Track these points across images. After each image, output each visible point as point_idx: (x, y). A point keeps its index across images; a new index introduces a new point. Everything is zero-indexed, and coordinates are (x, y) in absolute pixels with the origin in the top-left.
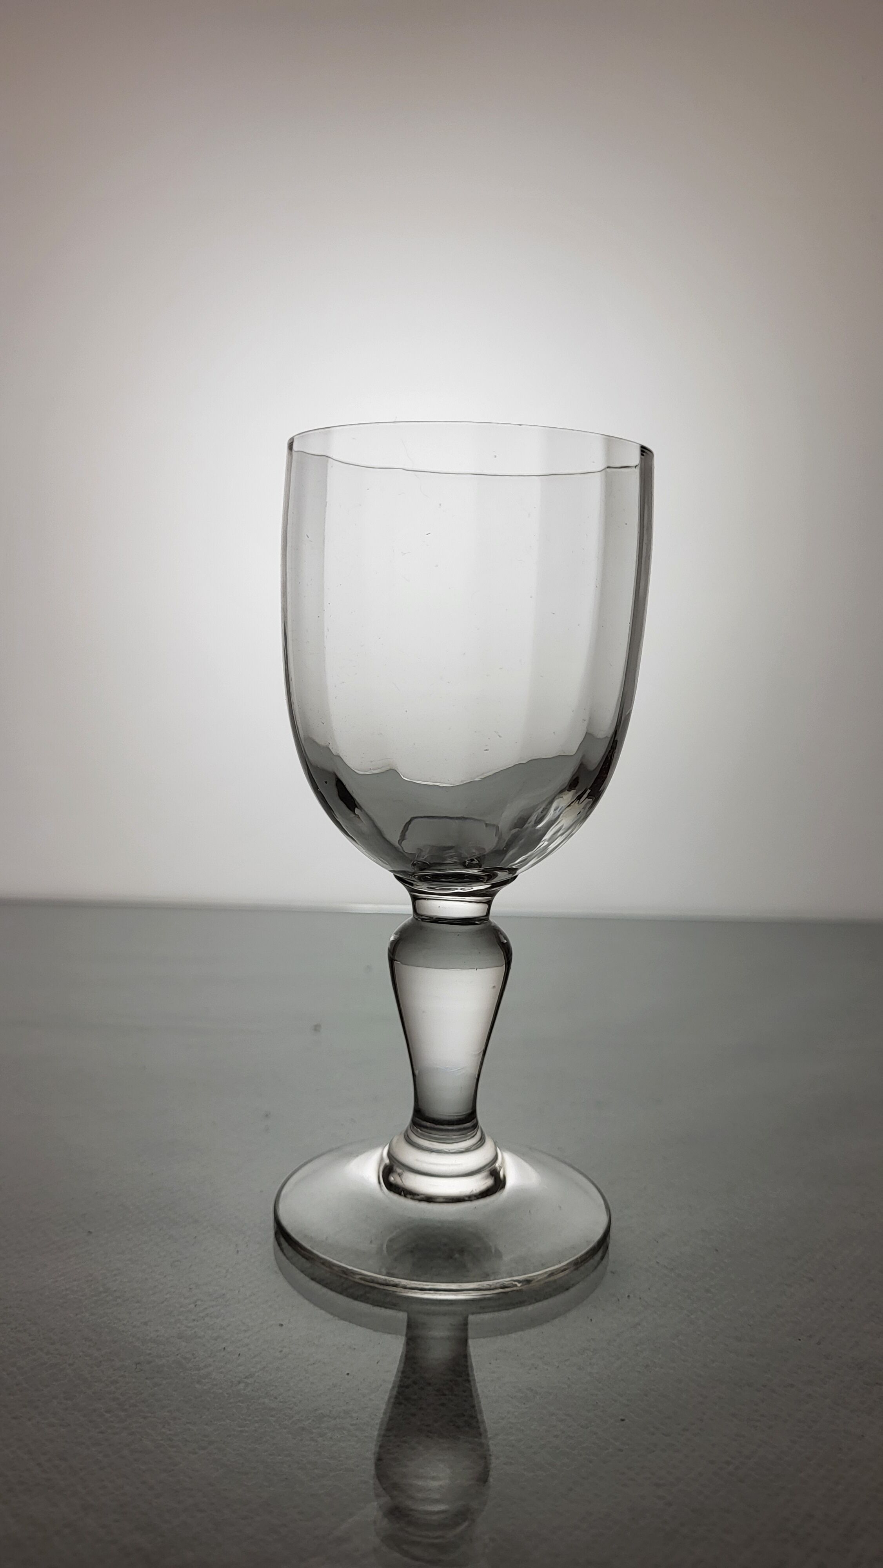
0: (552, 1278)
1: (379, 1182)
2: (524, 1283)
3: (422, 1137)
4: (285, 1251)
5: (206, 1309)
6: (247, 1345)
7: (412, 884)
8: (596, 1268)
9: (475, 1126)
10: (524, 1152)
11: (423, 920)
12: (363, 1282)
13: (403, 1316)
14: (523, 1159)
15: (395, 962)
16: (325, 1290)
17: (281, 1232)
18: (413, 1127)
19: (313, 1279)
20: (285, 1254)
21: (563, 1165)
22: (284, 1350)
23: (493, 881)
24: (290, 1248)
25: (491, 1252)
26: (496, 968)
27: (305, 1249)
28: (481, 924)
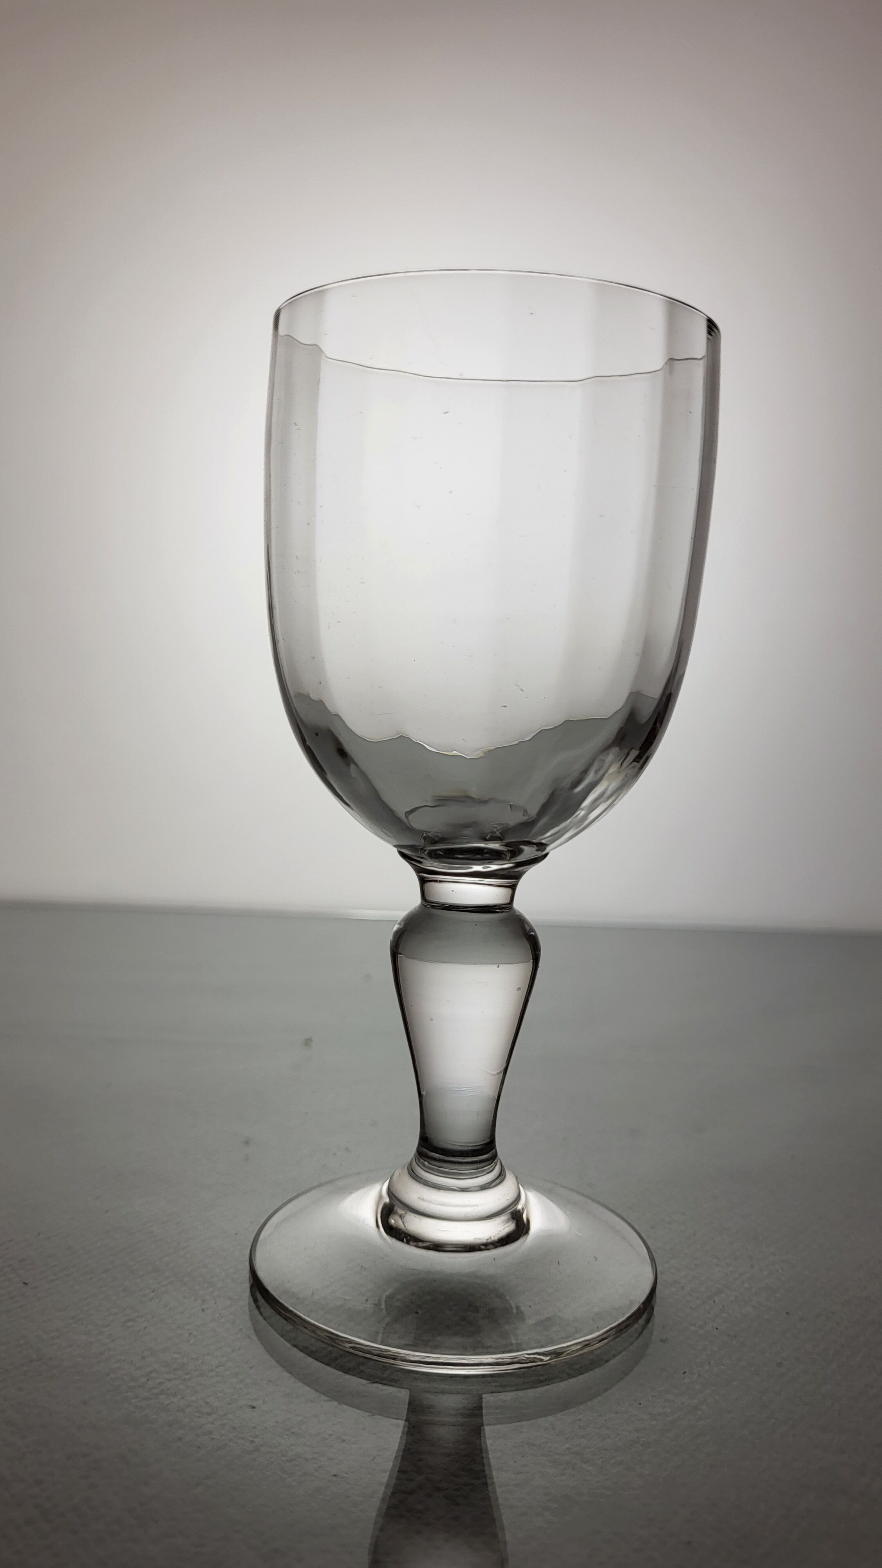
0: (586, 1350)
1: (378, 1226)
2: (553, 1356)
3: (429, 1170)
4: (262, 1310)
5: (161, 1383)
6: (210, 1433)
7: (420, 862)
8: (640, 1334)
9: (495, 1157)
10: (548, 1190)
11: (433, 907)
12: (352, 1351)
13: (403, 1395)
14: (548, 1198)
15: (399, 955)
16: (310, 1360)
17: (257, 1286)
18: (419, 1161)
19: (295, 1346)
20: (261, 1314)
21: (595, 1205)
22: (256, 1440)
23: (516, 858)
24: (266, 1305)
25: (513, 1313)
26: (521, 965)
27: (286, 1309)
28: (502, 912)
